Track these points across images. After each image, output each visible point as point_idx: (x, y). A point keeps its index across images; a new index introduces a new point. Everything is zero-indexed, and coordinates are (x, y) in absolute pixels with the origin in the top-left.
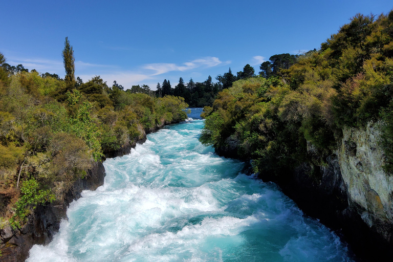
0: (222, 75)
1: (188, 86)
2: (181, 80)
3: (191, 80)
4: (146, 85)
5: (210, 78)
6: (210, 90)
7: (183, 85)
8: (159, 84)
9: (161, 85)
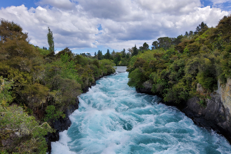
0: (131, 48)
1: (112, 54)
2: (108, 51)
3: (114, 51)
4: (89, 53)
5: (124, 50)
6: (124, 57)
7: (109, 54)
8: (95, 53)
9: (97, 53)
